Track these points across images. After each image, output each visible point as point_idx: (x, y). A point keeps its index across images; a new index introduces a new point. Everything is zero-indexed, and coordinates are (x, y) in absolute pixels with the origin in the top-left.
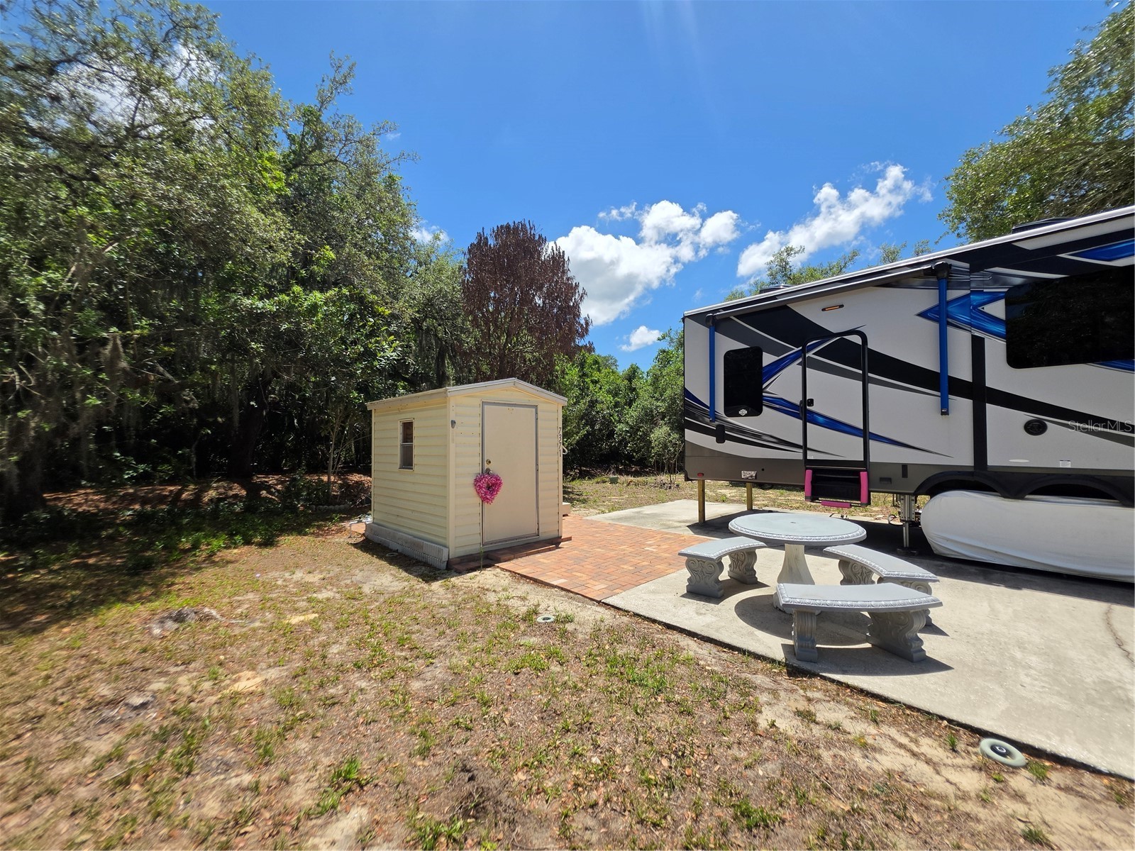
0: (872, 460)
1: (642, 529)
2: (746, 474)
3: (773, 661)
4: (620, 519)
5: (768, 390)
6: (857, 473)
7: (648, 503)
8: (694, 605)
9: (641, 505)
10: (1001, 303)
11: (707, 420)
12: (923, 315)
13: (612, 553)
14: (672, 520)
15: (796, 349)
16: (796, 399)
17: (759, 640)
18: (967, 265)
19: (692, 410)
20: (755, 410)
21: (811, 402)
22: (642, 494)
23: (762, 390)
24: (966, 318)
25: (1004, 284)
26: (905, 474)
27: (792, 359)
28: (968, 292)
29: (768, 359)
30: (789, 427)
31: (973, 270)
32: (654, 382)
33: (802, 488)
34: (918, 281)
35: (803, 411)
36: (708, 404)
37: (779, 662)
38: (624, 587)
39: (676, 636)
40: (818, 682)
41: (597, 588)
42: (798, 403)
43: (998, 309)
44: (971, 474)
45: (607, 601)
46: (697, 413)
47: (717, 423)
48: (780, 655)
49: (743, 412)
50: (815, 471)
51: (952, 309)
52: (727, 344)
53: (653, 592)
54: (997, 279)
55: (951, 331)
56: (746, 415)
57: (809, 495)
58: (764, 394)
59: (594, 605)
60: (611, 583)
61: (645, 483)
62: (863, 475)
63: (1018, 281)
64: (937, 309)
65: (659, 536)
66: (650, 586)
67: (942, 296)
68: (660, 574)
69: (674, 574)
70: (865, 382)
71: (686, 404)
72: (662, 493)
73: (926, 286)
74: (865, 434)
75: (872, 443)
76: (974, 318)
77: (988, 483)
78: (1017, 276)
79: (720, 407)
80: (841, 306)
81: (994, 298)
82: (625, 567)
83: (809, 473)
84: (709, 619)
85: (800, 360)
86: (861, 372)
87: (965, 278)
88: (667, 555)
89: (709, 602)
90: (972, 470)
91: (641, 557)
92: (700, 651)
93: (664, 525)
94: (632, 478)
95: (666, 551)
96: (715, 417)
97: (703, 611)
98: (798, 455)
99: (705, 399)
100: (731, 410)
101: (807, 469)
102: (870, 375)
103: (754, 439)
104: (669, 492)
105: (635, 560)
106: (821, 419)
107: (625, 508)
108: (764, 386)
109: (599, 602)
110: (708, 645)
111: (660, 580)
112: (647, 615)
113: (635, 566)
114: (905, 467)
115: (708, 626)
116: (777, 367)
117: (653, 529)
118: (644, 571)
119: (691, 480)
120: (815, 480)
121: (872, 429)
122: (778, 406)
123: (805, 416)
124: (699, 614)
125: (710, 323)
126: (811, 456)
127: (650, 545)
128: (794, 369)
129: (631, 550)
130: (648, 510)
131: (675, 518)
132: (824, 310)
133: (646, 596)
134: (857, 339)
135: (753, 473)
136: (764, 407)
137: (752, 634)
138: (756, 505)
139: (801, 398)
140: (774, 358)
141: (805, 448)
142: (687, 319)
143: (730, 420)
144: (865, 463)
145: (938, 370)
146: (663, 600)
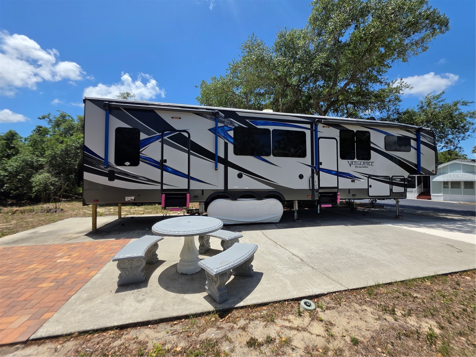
0: (191, 188)
1: (45, 246)
2: (128, 199)
3: (208, 313)
4: (15, 242)
5: (143, 152)
6: (185, 194)
7: (40, 224)
8: (130, 296)
9: (33, 227)
10: (232, 131)
11: (102, 167)
12: (210, 130)
13: (21, 277)
14: (70, 233)
15: (159, 134)
16: (158, 159)
17: (191, 302)
18: (224, 115)
19: (90, 160)
20: (135, 163)
21: (165, 161)
22: (29, 218)
23: (139, 153)
24: (223, 135)
25: (233, 125)
26: (203, 194)
27: (157, 138)
28: (224, 125)
29: (143, 136)
30: (154, 173)
31: (226, 117)
32: (34, 145)
33: (160, 204)
34: (209, 116)
35: (161, 165)
36: (103, 157)
37: (213, 312)
38: (53, 308)
39: (133, 333)
40: (235, 313)
41: (15, 325)
42: (159, 161)
43: (231, 133)
44: (224, 192)
45: (39, 335)
46: (94, 162)
47: (109, 169)
48: (209, 307)
49: (127, 163)
50: (166, 194)
51: (219, 130)
52: (116, 123)
53: (90, 299)
54: (232, 123)
55: (219, 138)
56: (129, 166)
57: (164, 206)
58: (140, 155)
59: (17, 349)
60: (33, 311)
61: (31, 211)
62: (188, 195)
63: (237, 125)
64: (214, 129)
65: (65, 248)
66: (83, 294)
67: (216, 124)
68: (85, 280)
69: (98, 276)
70: (189, 154)
71: (84, 155)
72: (49, 216)
73: (211, 119)
74: (188, 177)
75: (191, 181)
76: (225, 135)
77: (228, 195)
78: (237, 124)
79: (112, 159)
80: (180, 118)
81: (231, 129)
82: (44, 285)
83: (164, 195)
84: (149, 303)
85: (160, 140)
86: (187, 149)
87: (223, 119)
88: (81, 261)
89: (140, 288)
90: (223, 191)
91: (56, 271)
92: (160, 335)
93: (65, 238)
94: (17, 208)
95: (79, 257)
96: (108, 165)
97: (141, 297)
98: (158, 187)
99: (101, 153)
100: (119, 161)
101: (162, 194)
102: (191, 151)
103: (134, 179)
104: (57, 215)
105: (53, 275)
106: (170, 170)
107: (17, 232)
108: (141, 150)
109: (27, 343)
110: (161, 325)
111: (88, 285)
112: (96, 327)
113: (55, 280)
114: (203, 190)
115: (153, 309)
116: (147, 142)
117: (56, 243)
118: (68, 282)
119: (88, 205)
120: (166, 199)
121: (191, 175)
122: (148, 162)
123: (163, 168)
124: (140, 301)
125: (107, 108)
126: (165, 187)
127: (61, 257)
128: (157, 144)
129: (43, 266)
130: (42, 229)
131: (71, 232)
132: (172, 118)
133: (83, 307)
134: (186, 135)
135: (133, 198)
136: (140, 162)
137: (183, 300)
138: (123, 215)
139: (160, 159)
140: (147, 137)
141: (162, 183)
142: (87, 102)
143: (118, 167)
144: (188, 190)
145: (215, 153)
146: (102, 303)
